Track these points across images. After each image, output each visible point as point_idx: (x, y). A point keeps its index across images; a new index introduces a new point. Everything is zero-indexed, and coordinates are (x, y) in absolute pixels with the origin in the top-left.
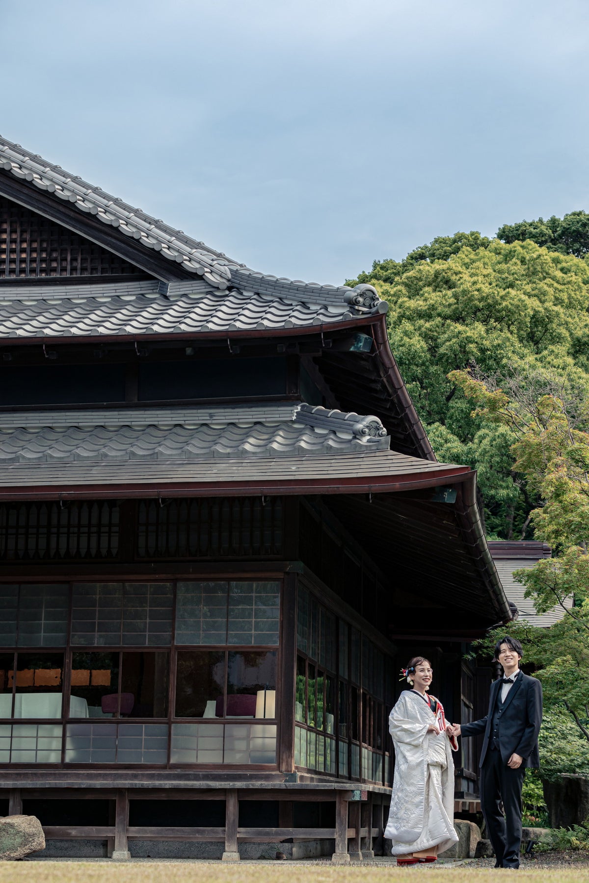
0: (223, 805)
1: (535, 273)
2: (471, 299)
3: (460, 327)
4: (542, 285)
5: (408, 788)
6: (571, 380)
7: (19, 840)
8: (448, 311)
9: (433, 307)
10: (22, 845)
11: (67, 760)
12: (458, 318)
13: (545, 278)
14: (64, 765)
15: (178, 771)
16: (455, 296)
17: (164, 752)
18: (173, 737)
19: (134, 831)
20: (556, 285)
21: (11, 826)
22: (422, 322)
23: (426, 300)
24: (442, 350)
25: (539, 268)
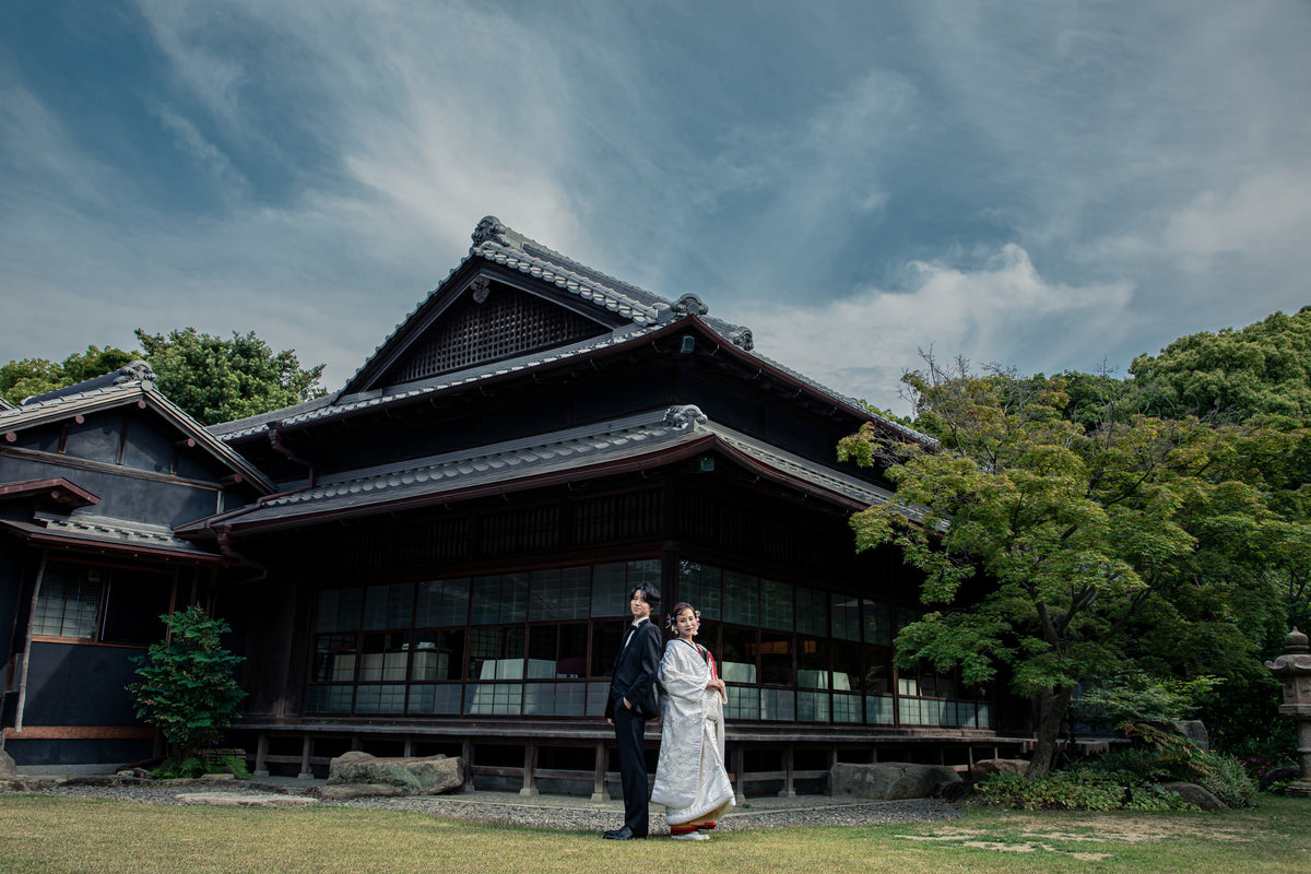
0: (593, 753)
1: (1275, 327)
2: (1212, 352)
3: (1201, 374)
4: (1282, 336)
5: (683, 749)
6: (1301, 402)
7: (436, 778)
8: (1194, 364)
9: (1180, 364)
10: (439, 782)
11: (526, 712)
12: (1201, 367)
13: (1283, 330)
14: (523, 717)
15: (590, 722)
16: (1198, 353)
17: (582, 706)
18: (589, 694)
19: (539, 772)
20: (1294, 334)
21: (431, 766)
22: (1172, 374)
23: (1176, 359)
24: (1186, 393)
25: (1278, 323)
